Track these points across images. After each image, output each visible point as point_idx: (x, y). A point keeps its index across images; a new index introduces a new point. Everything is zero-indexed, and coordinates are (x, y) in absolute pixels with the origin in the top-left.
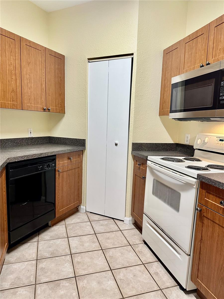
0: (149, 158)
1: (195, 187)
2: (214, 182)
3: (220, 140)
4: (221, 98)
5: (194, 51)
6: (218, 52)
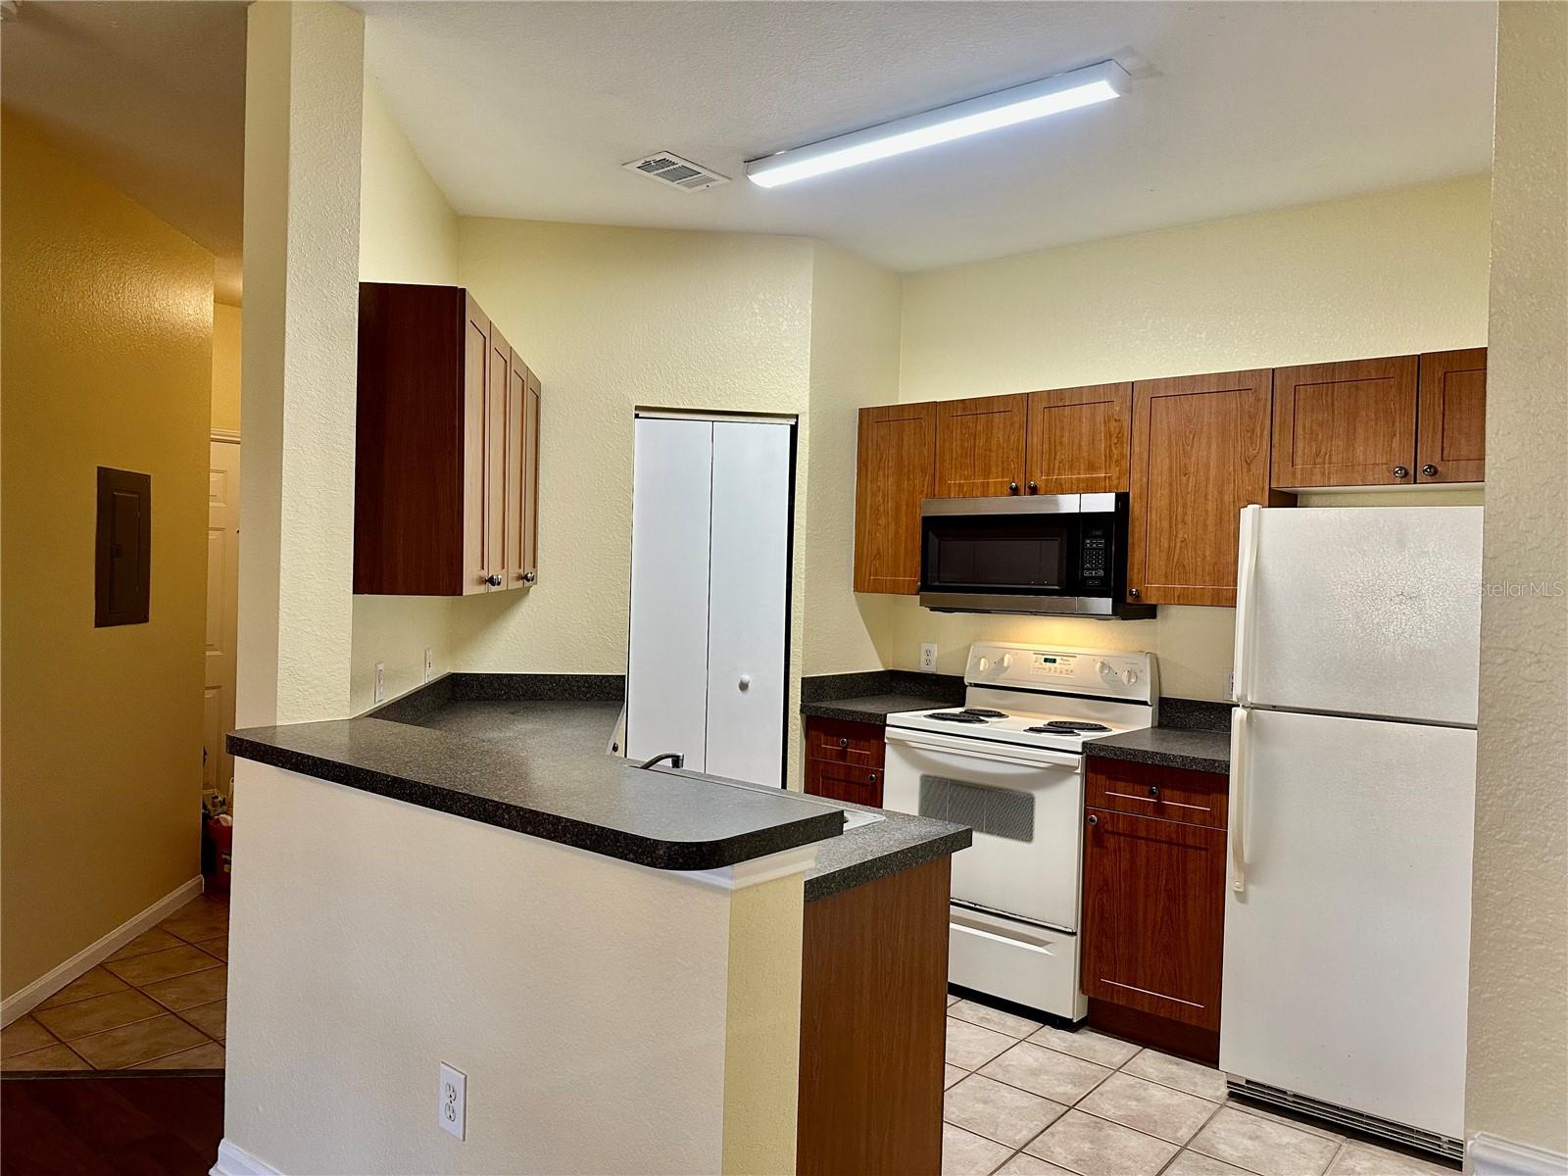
0: (891, 719)
1: (1079, 771)
2: (1130, 754)
3: (1046, 660)
4: (1087, 574)
5: (981, 442)
6: (1057, 466)
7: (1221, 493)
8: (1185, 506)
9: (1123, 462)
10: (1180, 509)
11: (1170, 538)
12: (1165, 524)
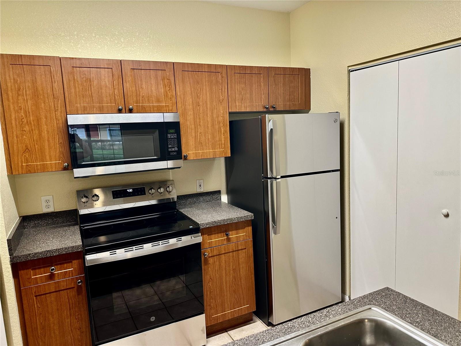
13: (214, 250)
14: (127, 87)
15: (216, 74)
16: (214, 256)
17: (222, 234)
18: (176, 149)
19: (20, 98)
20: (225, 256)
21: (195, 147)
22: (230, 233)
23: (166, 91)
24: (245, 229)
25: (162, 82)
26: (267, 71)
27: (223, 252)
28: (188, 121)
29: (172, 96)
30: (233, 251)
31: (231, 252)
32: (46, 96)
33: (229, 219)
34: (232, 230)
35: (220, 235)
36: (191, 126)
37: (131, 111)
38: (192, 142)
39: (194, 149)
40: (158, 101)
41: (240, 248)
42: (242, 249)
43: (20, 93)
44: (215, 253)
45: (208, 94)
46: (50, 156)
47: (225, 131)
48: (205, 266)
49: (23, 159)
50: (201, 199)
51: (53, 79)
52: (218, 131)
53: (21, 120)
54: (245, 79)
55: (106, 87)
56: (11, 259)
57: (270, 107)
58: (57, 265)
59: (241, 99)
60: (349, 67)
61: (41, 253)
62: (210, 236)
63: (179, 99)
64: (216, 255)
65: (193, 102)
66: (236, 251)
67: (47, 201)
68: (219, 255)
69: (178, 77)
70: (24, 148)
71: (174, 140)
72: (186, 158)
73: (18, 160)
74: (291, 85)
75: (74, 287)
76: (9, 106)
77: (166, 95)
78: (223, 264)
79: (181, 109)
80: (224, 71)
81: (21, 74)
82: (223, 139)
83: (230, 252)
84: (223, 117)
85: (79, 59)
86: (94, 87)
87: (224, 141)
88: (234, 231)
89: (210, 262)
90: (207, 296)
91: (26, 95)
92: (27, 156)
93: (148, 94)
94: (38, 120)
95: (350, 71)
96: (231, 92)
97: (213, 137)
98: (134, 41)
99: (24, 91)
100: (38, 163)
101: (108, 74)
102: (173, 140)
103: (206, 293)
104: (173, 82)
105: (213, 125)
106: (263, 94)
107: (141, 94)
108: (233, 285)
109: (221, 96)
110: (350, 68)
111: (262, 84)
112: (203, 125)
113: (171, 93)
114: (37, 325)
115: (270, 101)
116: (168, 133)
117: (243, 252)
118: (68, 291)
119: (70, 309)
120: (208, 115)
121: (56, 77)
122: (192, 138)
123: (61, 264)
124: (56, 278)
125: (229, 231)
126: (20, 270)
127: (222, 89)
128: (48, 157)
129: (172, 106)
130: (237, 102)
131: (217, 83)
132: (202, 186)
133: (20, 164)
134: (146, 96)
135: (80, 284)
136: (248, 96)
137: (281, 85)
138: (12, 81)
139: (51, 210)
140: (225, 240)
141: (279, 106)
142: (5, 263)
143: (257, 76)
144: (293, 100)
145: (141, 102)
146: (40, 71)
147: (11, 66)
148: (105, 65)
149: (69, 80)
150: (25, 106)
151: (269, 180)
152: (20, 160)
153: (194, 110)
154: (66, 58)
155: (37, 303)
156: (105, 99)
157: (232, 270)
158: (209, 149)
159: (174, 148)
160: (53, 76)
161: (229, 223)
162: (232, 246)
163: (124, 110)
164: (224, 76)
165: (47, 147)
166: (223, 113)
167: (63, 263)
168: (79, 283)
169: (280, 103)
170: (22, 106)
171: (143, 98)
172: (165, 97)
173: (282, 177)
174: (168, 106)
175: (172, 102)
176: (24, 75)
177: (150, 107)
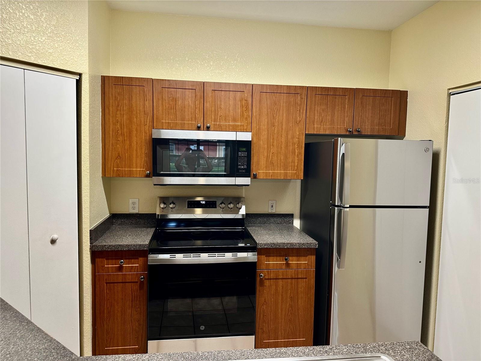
4: (239, 167)
5: (179, 103)
6: (218, 118)
7: (287, 134)
8: (273, 139)
9: (249, 119)
10: (271, 140)
11: (267, 152)
12: (266, 146)
13: (271, 272)
14: (207, 107)
15: (295, 96)
16: (271, 279)
17: (281, 258)
18: (245, 167)
19: (118, 113)
20: (282, 281)
21: (266, 166)
22: (290, 258)
23: (243, 112)
24: (307, 257)
25: (239, 103)
26: (353, 92)
27: (281, 277)
28: (261, 141)
29: (248, 116)
30: (292, 278)
31: (290, 279)
32: (138, 112)
33: (290, 243)
34: (292, 256)
35: (278, 258)
36: (264, 145)
37: (208, 129)
38: (263, 162)
39: (265, 169)
40: (235, 120)
41: (300, 276)
42: (302, 278)
43: (119, 108)
44: (272, 276)
45: (285, 115)
46: (136, 164)
47: (300, 153)
48: (261, 288)
49: (115, 164)
50: (272, 220)
51: (145, 98)
52: (292, 152)
53: (117, 131)
54: (327, 100)
55: (189, 106)
56: (90, 247)
57: (355, 130)
58: (126, 259)
59: (320, 121)
60: (449, 89)
61: (114, 246)
62: (267, 258)
63: (254, 119)
64: (273, 279)
65: (268, 122)
66: (295, 278)
67: (134, 203)
68: (276, 279)
69: (256, 98)
70: (117, 155)
71: (245, 158)
72: (255, 177)
73: (111, 164)
74: (382, 108)
75: (137, 282)
76: (109, 119)
77: (242, 115)
78: (280, 289)
79: (255, 129)
80: (304, 92)
81: (121, 92)
82: (296, 161)
83: (288, 279)
84: (298, 138)
85: (168, 80)
86: (178, 106)
87: (298, 163)
88: (295, 258)
89: (265, 284)
90: (260, 319)
91: (123, 111)
92: (118, 162)
93: (226, 114)
94: (130, 132)
95: (450, 95)
96: (309, 113)
97: (286, 158)
98: (222, 64)
99: (122, 107)
100: (126, 169)
101: (191, 95)
102: (243, 158)
103: (258, 316)
104: (250, 102)
105: (287, 146)
106: (347, 116)
107: (219, 114)
108: (289, 314)
109: (298, 118)
110: (450, 91)
111: (347, 106)
112: (276, 146)
113: (247, 113)
114: (104, 309)
115: (355, 124)
116: (239, 151)
117: (303, 282)
118: (133, 284)
119: (132, 301)
120: (283, 136)
121: (148, 96)
122: (264, 157)
123: (129, 259)
124: (124, 270)
125: (289, 256)
126: (97, 258)
127: (300, 110)
128: (134, 164)
129: (247, 126)
130: (315, 124)
131: (295, 105)
132: (274, 207)
133: (112, 169)
134: (223, 115)
135: (142, 280)
136: (329, 118)
137: (370, 107)
138: (114, 98)
139: (136, 211)
140: (283, 264)
141: (365, 130)
142: (86, 249)
143: (342, 98)
144: (383, 125)
145: (218, 120)
146: (136, 90)
147: (114, 86)
148: (190, 86)
149: (158, 99)
150: (121, 119)
151: (336, 208)
152: (112, 165)
153: (268, 131)
154: (158, 80)
155: (106, 289)
156: (187, 117)
157: (290, 298)
158: (281, 170)
159: (243, 165)
160: (146, 95)
161: (289, 247)
162: (290, 272)
163: (202, 127)
164: (303, 97)
165: (135, 156)
166: (299, 135)
167: (131, 259)
168: (142, 278)
169: (367, 127)
170: (119, 119)
171: (220, 117)
172: (241, 117)
173: (351, 207)
174: (243, 125)
175: (247, 122)
176: (123, 93)
177: (226, 126)
